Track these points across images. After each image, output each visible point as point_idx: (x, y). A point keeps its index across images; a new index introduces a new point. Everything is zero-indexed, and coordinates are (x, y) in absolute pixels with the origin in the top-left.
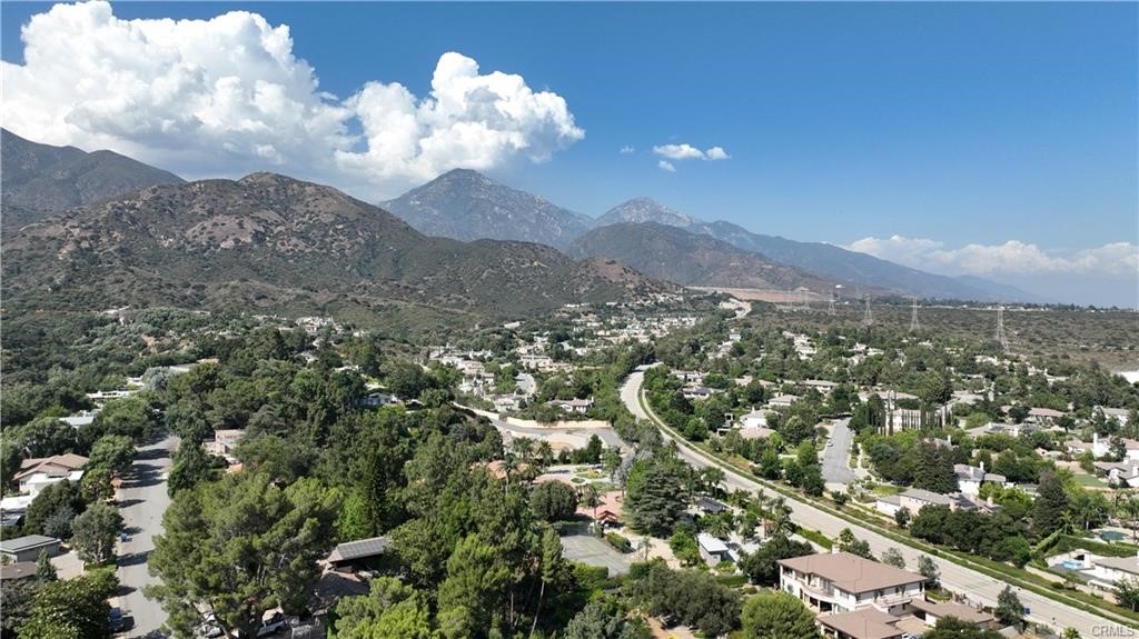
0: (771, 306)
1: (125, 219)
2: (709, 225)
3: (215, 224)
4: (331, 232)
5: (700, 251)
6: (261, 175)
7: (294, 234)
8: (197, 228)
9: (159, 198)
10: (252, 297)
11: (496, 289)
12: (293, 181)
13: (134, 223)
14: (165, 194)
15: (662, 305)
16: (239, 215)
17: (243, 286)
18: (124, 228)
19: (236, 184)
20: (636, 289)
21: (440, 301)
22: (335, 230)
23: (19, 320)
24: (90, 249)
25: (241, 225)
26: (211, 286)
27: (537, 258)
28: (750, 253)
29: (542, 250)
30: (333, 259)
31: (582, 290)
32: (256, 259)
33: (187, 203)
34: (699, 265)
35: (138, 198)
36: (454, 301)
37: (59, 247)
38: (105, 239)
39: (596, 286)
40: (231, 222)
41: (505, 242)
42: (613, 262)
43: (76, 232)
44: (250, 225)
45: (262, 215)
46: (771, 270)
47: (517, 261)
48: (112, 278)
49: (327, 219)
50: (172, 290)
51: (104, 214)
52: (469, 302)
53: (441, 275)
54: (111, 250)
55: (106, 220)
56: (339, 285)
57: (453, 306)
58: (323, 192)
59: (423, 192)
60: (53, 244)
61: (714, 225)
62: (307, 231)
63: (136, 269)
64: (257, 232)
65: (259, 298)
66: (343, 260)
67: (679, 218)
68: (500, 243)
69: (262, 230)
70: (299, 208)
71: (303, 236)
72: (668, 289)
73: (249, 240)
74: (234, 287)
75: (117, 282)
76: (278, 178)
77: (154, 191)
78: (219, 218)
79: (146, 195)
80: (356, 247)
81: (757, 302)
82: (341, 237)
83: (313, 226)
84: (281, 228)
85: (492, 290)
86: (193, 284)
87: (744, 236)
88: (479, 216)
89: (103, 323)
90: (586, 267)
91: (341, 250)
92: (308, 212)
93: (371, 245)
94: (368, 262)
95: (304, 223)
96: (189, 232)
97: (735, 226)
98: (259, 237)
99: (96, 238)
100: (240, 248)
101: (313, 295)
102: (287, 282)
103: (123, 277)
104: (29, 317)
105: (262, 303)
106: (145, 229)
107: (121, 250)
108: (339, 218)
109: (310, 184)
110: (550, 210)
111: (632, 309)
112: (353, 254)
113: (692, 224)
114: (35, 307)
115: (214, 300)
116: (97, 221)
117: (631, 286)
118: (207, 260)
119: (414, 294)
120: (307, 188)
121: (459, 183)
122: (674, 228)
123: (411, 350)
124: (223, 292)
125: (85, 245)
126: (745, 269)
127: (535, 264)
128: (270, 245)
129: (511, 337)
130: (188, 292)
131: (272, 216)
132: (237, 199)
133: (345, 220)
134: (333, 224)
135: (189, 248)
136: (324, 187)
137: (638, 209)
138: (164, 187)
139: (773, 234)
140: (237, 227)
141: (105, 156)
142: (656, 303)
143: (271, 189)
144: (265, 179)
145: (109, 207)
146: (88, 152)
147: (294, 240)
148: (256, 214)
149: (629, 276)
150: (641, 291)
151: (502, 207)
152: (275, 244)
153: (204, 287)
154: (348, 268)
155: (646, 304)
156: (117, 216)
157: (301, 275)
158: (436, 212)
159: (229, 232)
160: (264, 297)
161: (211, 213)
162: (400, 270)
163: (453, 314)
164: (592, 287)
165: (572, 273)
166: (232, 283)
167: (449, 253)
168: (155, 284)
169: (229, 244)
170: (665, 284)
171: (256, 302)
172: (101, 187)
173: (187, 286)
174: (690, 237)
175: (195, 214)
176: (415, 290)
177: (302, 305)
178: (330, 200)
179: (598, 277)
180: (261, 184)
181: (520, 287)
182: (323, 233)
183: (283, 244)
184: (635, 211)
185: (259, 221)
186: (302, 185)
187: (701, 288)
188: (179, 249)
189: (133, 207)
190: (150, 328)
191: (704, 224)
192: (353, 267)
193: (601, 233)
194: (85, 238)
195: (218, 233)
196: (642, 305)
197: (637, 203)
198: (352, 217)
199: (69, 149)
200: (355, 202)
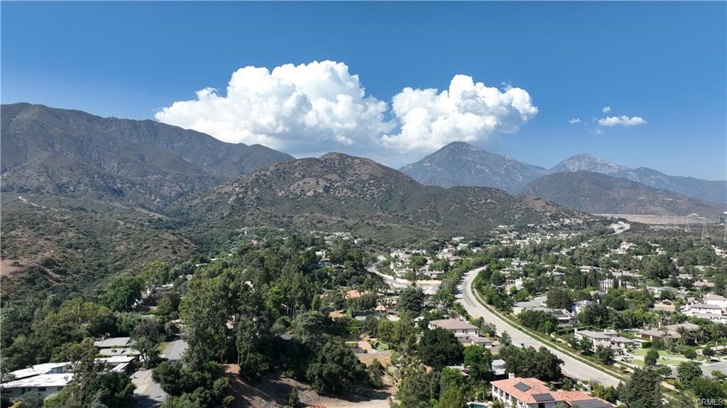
0: (645, 226)
1: (261, 181)
2: (633, 171)
3: (305, 183)
4: (367, 185)
5: (616, 190)
6: (332, 154)
7: (346, 187)
8: (295, 185)
9: (278, 169)
10: (315, 222)
11: (459, 217)
12: (348, 156)
13: (265, 183)
14: (281, 167)
15: (566, 226)
16: (317, 177)
17: (311, 216)
18: (260, 187)
19: (317, 160)
20: (551, 216)
21: (421, 224)
22: (369, 184)
23: (206, 233)
24: (243, 198)
25: (317, 183)
26: (296, 217)
27: (492, 197)
28: (659, 190)
29: (496, 192)
30: (366, 200)
31: (516, 217)
32: (324, 201)
33: (292, 172)
34: (615, 199)
35: (268, 170)
36: (429, 224)
37: (230, 197)
38: (250, 193)
39: (526, 214)
40: (313, 181)
41: (471, 188)
42: (539, 199)
43: (237, 189)
44: (322, 183)
45: (330, 176)
46: (671, 202)
47: (477, 199)
48: (249, 213)
49: (365, 178)
50: (277, 219)
51: (251, 180)
52: (437, 224)
53: (426, 209)
54: (252, 198)
55: (251, 183)
56: (365, 215)
57: (428, 227)
58: (364, 162)
59: (433, 157)
60: (227, 196)
61: (637, 171)
62: (354, 185)
63: (261, 208)
64: (326, 186)
65: (318, 223)
66: (372, 201)
67: (610, 167)
68: (468, 188)
69: (328, 185)
70: (351, 172)
71: (350, 188)
72: (577, 215)
73: (321, 191)
74: (307, 217)
75: (251, 214)
76: (341, 155)
77: (276, 165)
78: (306, 180)
79: (272, 168)
80: (381, 194)
81: (635, 223)
82: (372, 188)
83: (357, 182)
84: (339, 184)
85: (456, 217)
86: (287, 216)
87: (661, 177)
88: (466, 171)
89: (237, 234)
90: (520, 202)
91: (372, 195)
92: (355, 174)
93: (389, 192)
94: (387, 202)
95: (353, 180)
96: (292, 187)
97: (654, 171)
98: (326, 189)
99: (246, 192)
100: (317, 195)
101: (346, 221)
102: (338, 214)
103: (253, 212)
104: (210, 232)
105: (320, 225)
106: (271, 186)
107: (257, 198)
108: (372, 176)
109: (357, 158)
110: (516, 165)
111: (544, 229)
112: (378, 197)
113: (620, 170)
114: (212, 227)
115: (297, 223)
116: (247, 184)
117: (548, 214)
118: (298, 203)
119: (407, 220)
120: (356, 160)
121: (456, 151)
122: (599, 174)
123: (384, 249)
124: (301, 219)
125: (241, 196)
126: (650, 201)
127: (489, 201)
128: (332, 193)
129: (444, 243)
130: (285, 219)
131: (334, 177)
132: (317, 168)
133: (375, 178)
134: (368, 180)
135: (291, 196)
136: (365, 159)
137: (579, 162)
138: (281, 164)
139: (686, 176)
140: (315, 184)
141: (257, 147)
142: (562, 225)
143: (336, 162)
144: (333, 156)
145: (254, 176)
146: (249, 145)
147: (345, 190)
148: (326, 176)
149: (549, 208)
150: (554, 217)
151: (482, 165)
152: (335, 193)
153: (292, 217)
154: (375, 205)
155: (554, 225)
156: (257, 180)
157: (346, 210)
158: (440, 170)
159: (312, 187)
160: (322, 222)
161: (304, 177)
162: (405, 206)
163: (422, 231)
164: (523, 214)
165: (511, 206)
166: (306, 215)
167: (435, 195)
168: (268, 215)
169: (311, 193)
170: (575, 212)
171: (317, 225)
172: (253, 164)
173: (284, 216)
174: (612, 180)
175: (296, 177)
176: (407, 217)
177: (339, 226)
178: (367, 166)
179: (528, 208)
180: (331, 159)
181: (474, 216)
182: (362, 185)
183: (339, 193)
184: (577, 163)
185: (327, 180)
186: (353, 158)
187: (603, 215)
188: (286, 197)
189: (265, 175)
190: (255, 236)
191: (630, 170)
192: (377, 205)
193: (545, 179)
194: (241, 193)
195: (306, 187)
196: (552, 226)
197: (578, 158)
198: (380, 175)
199: (240, 145)
200: (383, 167)
